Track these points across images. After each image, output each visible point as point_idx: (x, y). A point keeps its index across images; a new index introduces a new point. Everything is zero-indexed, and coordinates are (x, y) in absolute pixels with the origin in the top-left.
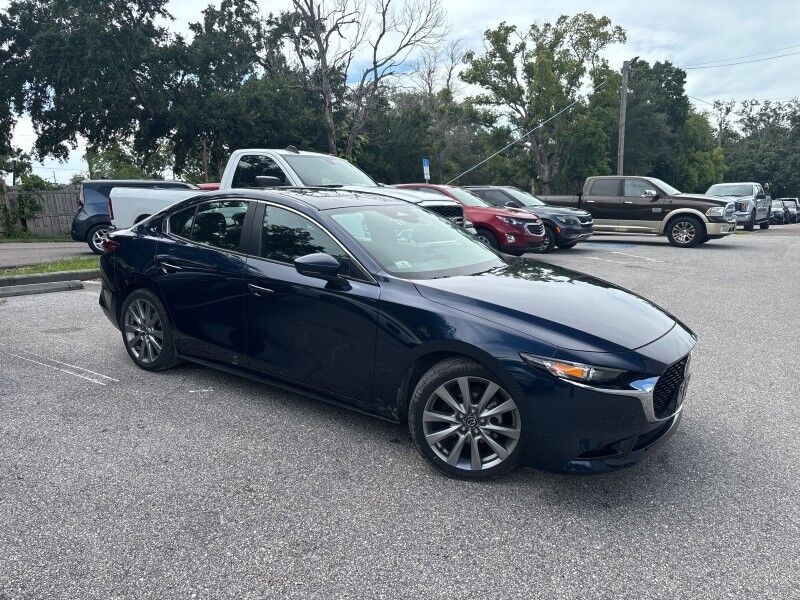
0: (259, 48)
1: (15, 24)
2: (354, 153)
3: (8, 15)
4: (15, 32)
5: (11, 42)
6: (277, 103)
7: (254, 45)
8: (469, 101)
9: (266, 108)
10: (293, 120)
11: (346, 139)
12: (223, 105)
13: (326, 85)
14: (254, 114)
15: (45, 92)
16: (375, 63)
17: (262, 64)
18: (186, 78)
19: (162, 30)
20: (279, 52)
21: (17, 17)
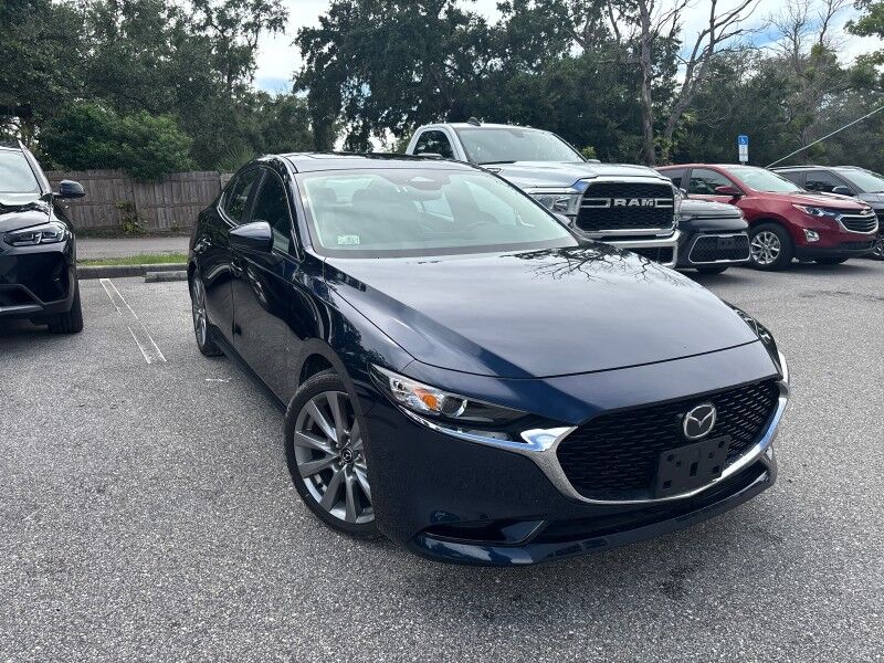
0: (578, 21)
1: (333, 26)
2: (675, 136)
3: (329, 17)
4: (333, 33)
5: (331, 44)
6: (584, 81)
7: (572, 19)
8: (863, 60)
9: (569, 89)
10: (599, 100)
11: (666, 119)
12: (522, 89)
13: (645, 57)
14: (555, 96)
15: (359, 91)
16: (712, 21)
17: (579, 40)
18: (489, 63)
19: (470, 15)
20: (601, 23)
21: (337, 19)
